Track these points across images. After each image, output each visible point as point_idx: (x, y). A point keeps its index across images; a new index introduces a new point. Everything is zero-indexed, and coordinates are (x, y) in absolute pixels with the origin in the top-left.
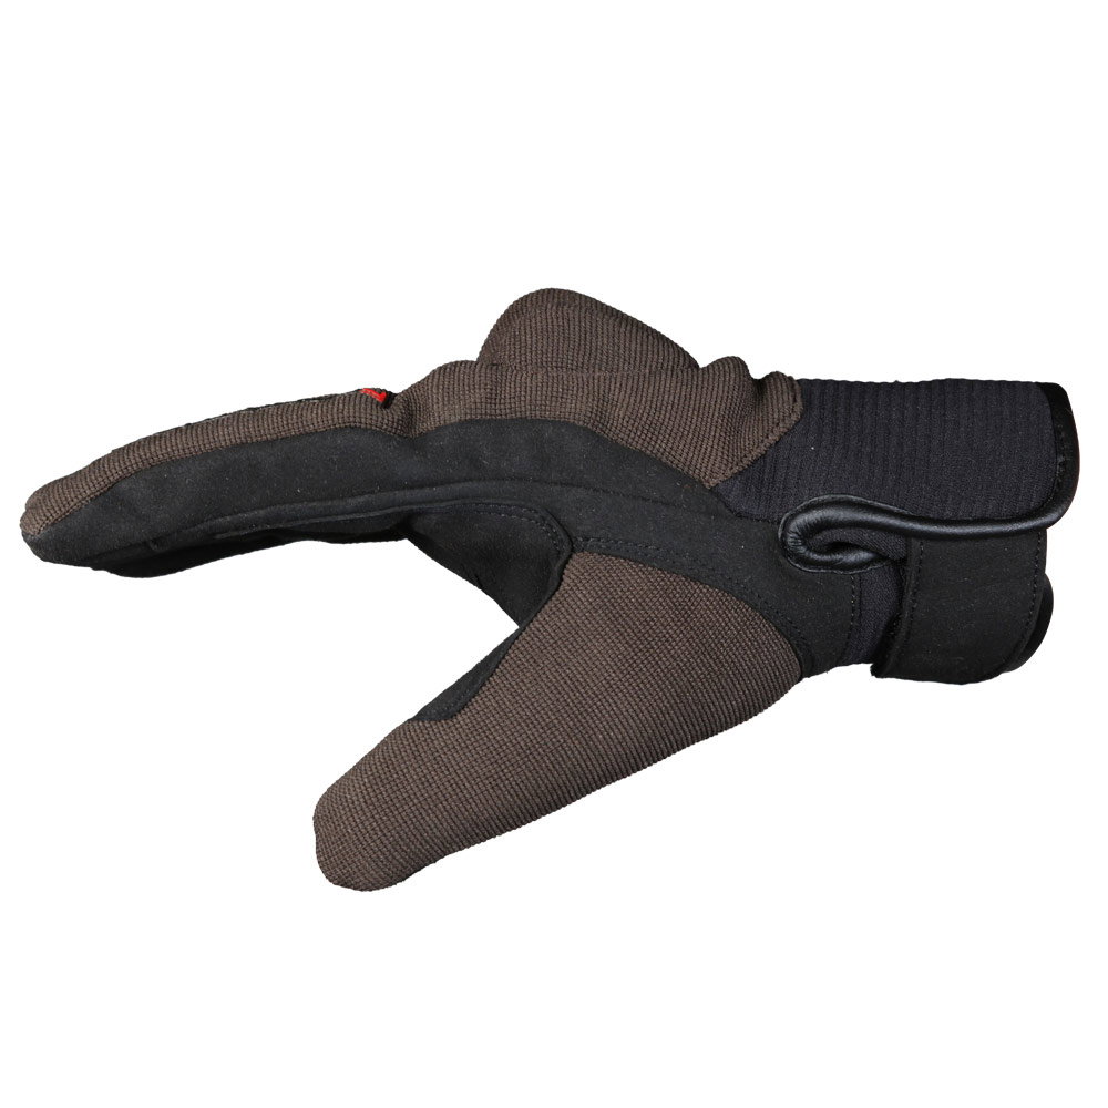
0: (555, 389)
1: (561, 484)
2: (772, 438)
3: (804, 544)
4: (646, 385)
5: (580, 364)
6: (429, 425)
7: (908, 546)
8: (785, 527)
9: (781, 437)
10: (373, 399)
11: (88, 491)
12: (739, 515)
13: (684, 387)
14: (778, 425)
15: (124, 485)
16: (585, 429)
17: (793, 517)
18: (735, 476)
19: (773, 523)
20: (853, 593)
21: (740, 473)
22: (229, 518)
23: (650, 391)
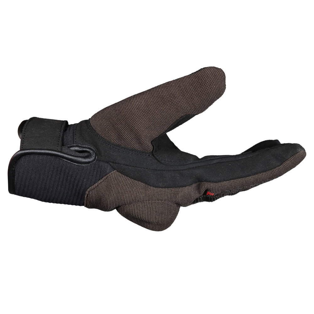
0: (159, 196)
1: (157, 170)
2: (96, 184)
3: (91, 153)
4: (133, 199)
5: (152, 204)
6: (194, 185)
7: (61, 149)
8: (95, 158)
9: (94, 184)
10: (210, 192)
11: (288, 162)
12: (107, 162)
13: (123, 199)
14: (94, 188)
15: (279, 164)
16: (151, 186)
17: (93, 161)
18: (109, 173)
19: (98, 160)
20: (76, 139)
21: (107, 174)
22: (249, 156)
23: (132, 197)
